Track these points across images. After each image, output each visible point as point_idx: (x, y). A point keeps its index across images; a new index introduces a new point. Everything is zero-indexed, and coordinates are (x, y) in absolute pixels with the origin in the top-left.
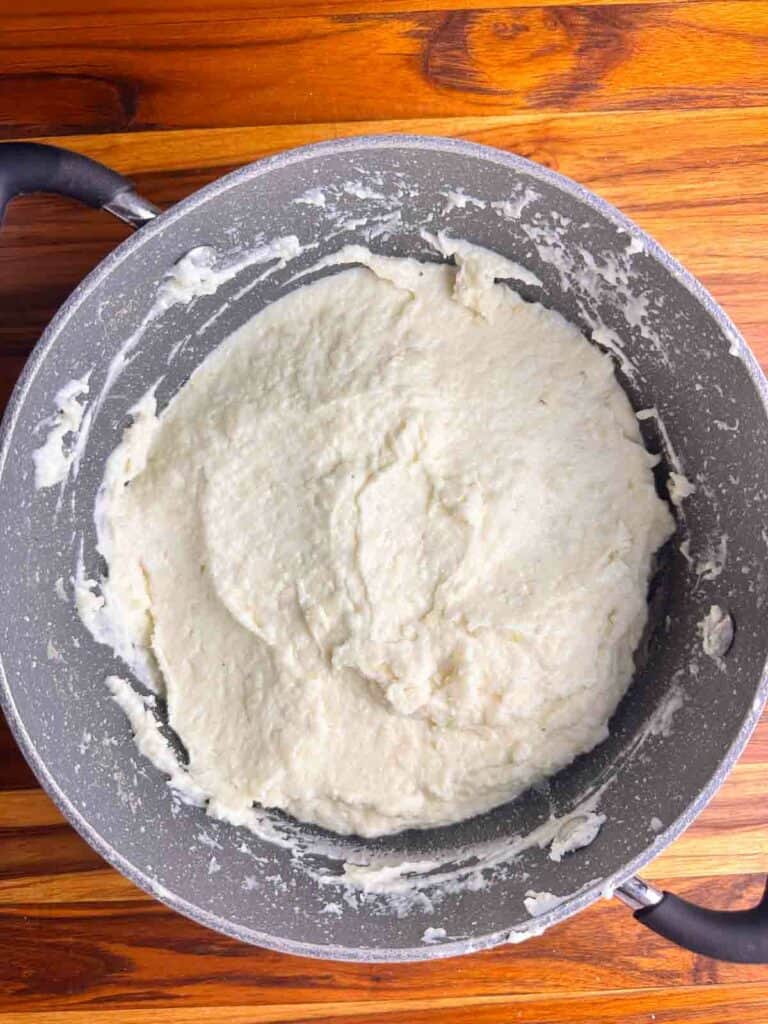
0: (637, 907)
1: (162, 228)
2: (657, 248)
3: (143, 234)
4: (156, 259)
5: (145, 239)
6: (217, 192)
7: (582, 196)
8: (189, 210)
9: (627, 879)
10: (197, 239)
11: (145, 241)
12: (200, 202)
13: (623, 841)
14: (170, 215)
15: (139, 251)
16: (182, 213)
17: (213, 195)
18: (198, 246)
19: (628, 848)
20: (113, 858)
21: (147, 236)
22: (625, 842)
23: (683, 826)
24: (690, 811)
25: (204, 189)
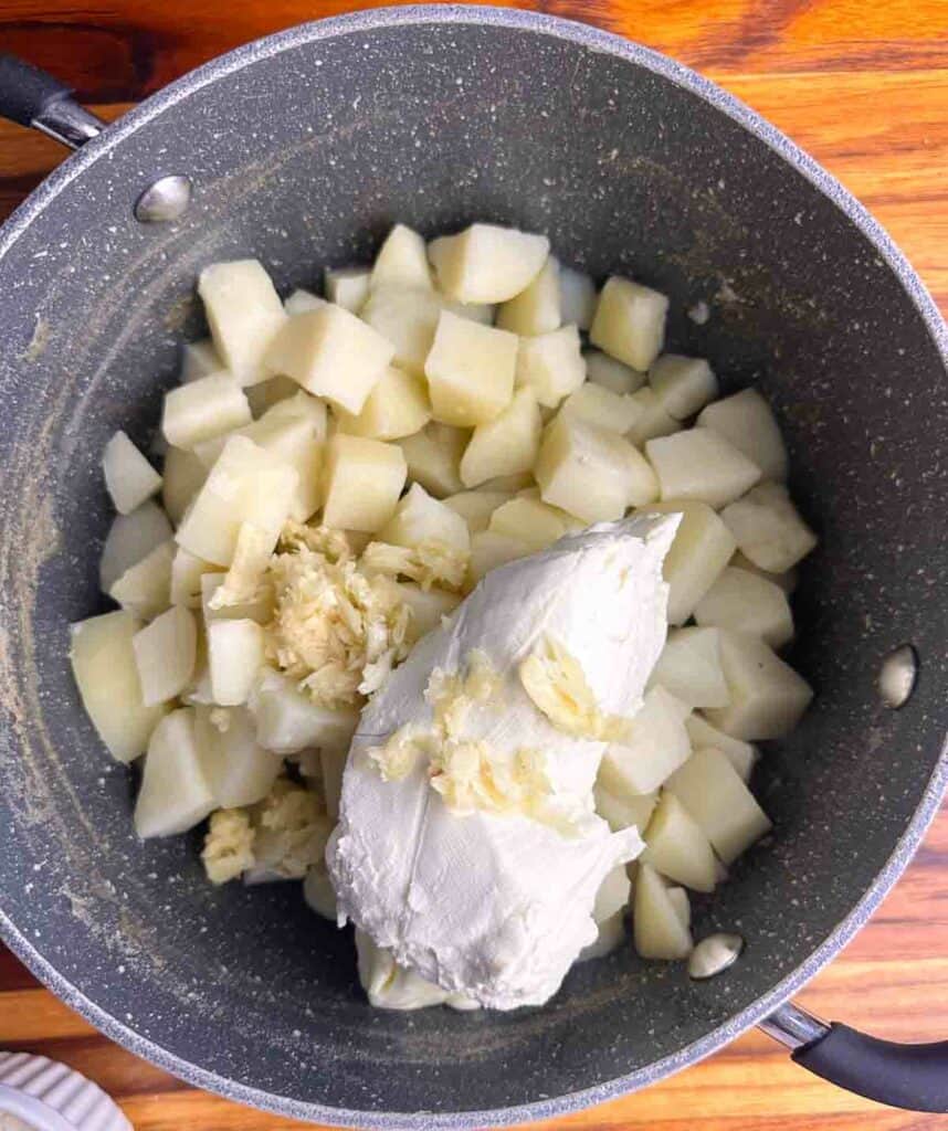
0: (796, 1044)
1: (111, 145)
2: (785, 143)
3: (86, 154)
4: (108, 192)
5: (90, 161)
6: (184, 94)
7: (678, 77)
8: (146, 119)
9: (779, 1005)
10: (163, 164)
11: (89, 164)
12: (163, 107)
13: (774, 957)
14: (120, 127)
15: (81, 177)
16: (138, 124)
17: (179, 97)
18: (166, 176)
19: (781, 965)
20: (77, 1003)
21: (92, 157)
22: (777, 958)
23: (853, 928)
24: (861, 908)
25: (167, 89)
